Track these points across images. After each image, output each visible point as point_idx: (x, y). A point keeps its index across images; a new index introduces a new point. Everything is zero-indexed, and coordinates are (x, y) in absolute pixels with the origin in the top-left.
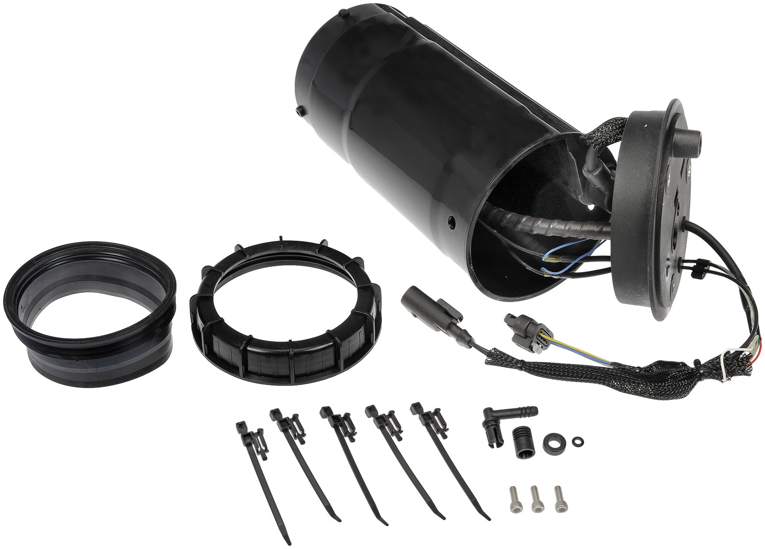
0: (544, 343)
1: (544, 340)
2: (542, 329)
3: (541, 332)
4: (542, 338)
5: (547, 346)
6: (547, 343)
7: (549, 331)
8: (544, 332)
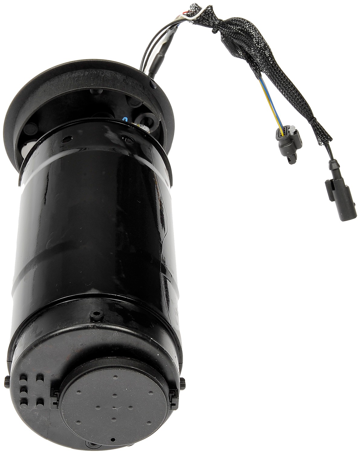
0: (285, 129)
1: (284, 130)
2: (279, 137)
3: (281, 136)
4: (284, 133)
5: (286, 127)
6: (285, 128)
7: (277, 133)
8: (280, 135)
